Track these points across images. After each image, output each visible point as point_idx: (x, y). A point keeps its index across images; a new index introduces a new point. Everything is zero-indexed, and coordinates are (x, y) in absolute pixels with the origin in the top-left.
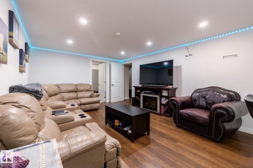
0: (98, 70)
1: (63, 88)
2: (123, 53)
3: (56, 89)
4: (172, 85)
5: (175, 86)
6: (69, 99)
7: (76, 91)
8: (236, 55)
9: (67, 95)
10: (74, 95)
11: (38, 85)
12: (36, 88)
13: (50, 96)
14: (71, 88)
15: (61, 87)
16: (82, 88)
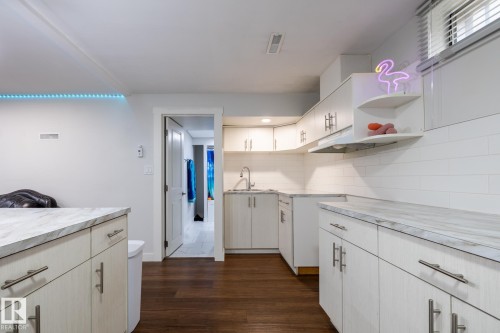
8: (56, 136)
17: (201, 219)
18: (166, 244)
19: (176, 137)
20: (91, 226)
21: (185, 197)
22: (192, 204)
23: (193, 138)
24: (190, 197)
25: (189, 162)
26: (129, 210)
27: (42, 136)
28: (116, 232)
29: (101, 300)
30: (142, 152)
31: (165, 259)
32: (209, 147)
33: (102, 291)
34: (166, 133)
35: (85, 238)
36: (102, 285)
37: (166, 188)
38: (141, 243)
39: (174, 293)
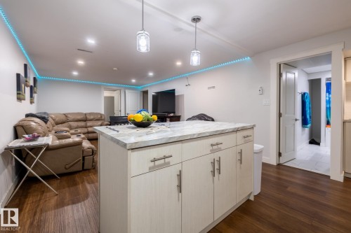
0: (113, 97)
1: (71, 117)
2: (134, 81)
3: (63, 118)
4: (174, 113)
5: (177, 114)
6: (78, 127)
7: (85, 120)
8: (214, 87)
9: (74, 124)
10: (82, 124)
11: (45, 113)
12: (43, 116)
13: (57, 124)
14: (79, 117)
15: (69, 116)
16: (92, 117)
17: (318, 144)
18: (280, 154)
19: (290, 76)
20: (236, 131)
21: (299, 123)
22: (307, 130)
23: (308, 74)
24: (305, 123)
25: (303, 95)
26: (254, 125)
27: (209, 88)
28: (247, 136)
29: (240, 168)
30: (262, 91)
31: (279, 165)
32: (328, 79)
33: (241, 163)
34: (280, 75)
35: (233, 135)
36: (241, 160)
37: (280, 115)
38: (261, 147)
39: (287, 187)
